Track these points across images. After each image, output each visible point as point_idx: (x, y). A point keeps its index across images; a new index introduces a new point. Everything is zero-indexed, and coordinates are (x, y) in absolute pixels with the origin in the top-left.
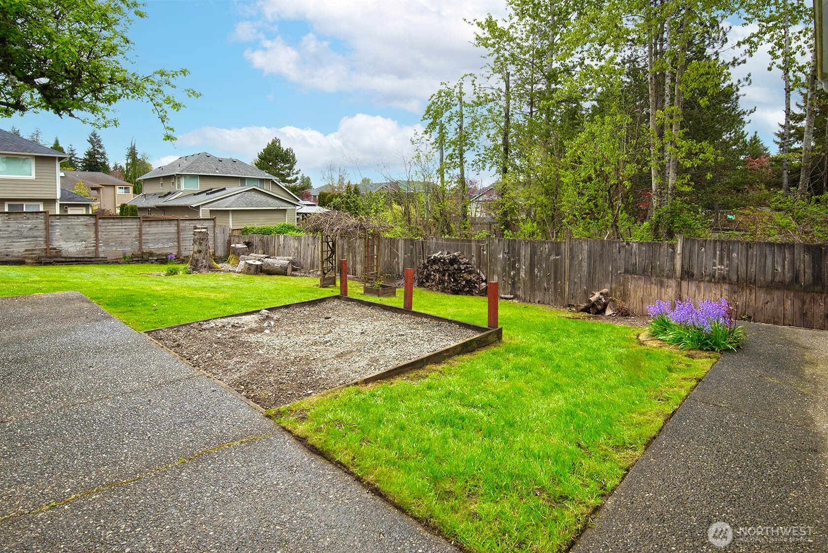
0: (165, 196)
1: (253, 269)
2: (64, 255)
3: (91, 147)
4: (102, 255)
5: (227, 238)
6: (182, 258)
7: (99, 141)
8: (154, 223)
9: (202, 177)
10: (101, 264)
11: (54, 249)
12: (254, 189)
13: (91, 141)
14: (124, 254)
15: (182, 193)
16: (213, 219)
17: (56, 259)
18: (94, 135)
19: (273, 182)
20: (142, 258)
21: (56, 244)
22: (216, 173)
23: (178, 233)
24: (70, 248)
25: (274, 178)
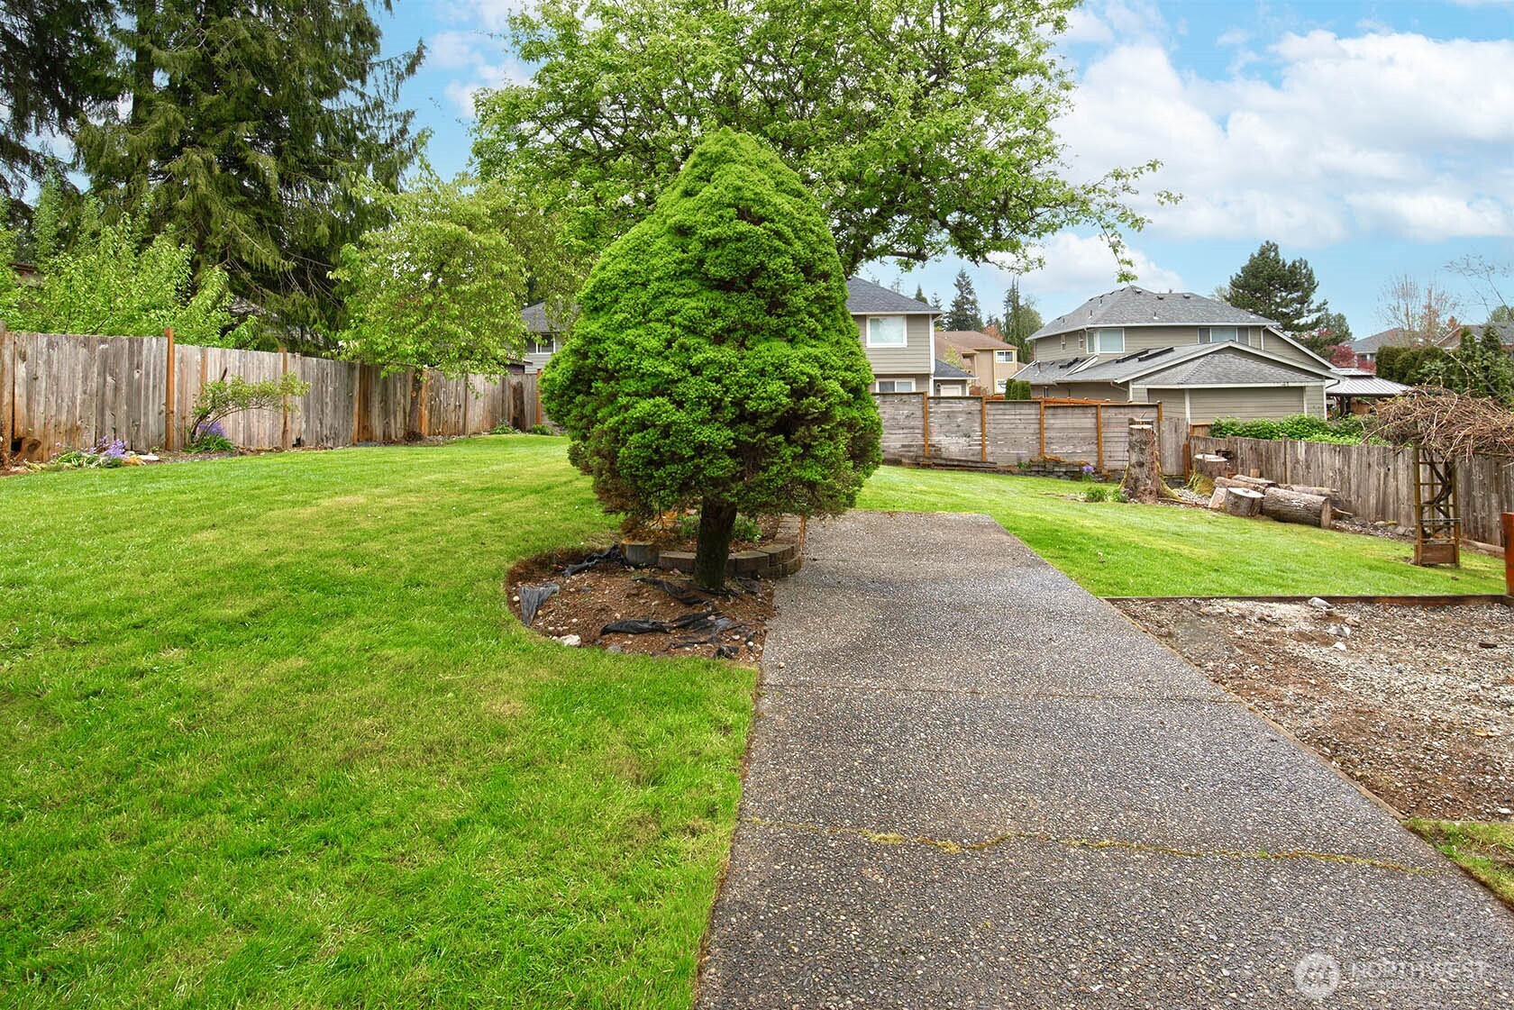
0: (1070, 364)
1: (1244, 505)
2: (944, 455)
3: (959, 293)
4: (990, 459)
5: (1183, 441)
6: (1104, 472)
7: (968, 284)
8: (1060, 411)
9: (1130, 330)
10: (990, 472)
11: (933, 446)
12: (1230, 347)
13: (959, 285)
14: (1019, 459)
15: (1096, 359)
16: (1157, 406)
17: (935, 461)
18: (962, 275)
19: (1267, 332)
20: (1043, 468)
21: (936, 438)
22: (1154, 321)
23: (1098, 429)
24: (952, 445)
25: (1268, 324)
